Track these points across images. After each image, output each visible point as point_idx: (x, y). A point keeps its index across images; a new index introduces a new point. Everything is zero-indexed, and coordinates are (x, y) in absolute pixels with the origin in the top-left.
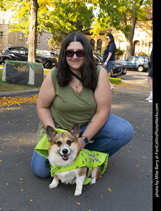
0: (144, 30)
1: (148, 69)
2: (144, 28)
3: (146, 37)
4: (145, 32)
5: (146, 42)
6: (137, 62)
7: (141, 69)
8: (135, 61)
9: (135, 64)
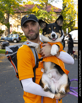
0: (13, 18)
1: (19, 41)
2: (13, 17)
3: (15, 22)
4: (14, 20)
5: (15, 25)
6: (12, 38)
7: (15, 41)
8: (11, 37)
9: (11, 38)
